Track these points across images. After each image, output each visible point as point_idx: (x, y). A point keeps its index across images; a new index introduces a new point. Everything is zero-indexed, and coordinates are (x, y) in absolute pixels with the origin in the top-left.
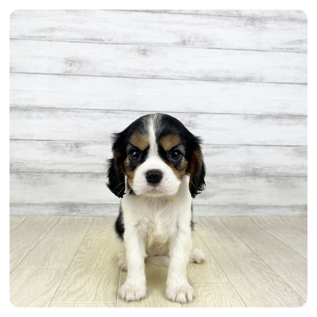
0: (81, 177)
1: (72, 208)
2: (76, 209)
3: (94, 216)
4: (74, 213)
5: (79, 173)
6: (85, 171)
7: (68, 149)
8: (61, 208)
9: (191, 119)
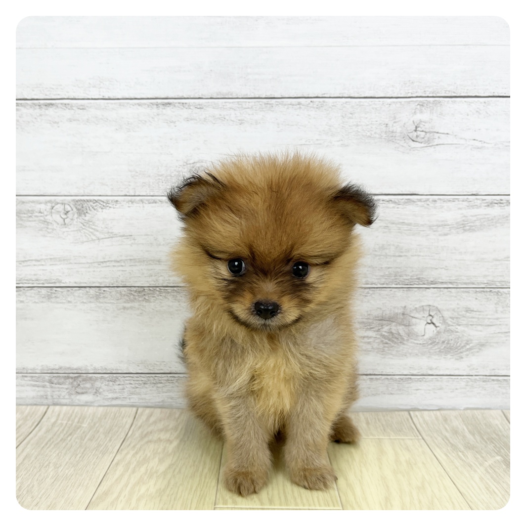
0: (97, 297)
1: (79, 385)
2: (88, 385)
3: (138, 407)
4: (84, 398)
5: (90, 287)
6: (107, 282)
7: (57, 218)
8: (48, 384)
9: (418, 117)
